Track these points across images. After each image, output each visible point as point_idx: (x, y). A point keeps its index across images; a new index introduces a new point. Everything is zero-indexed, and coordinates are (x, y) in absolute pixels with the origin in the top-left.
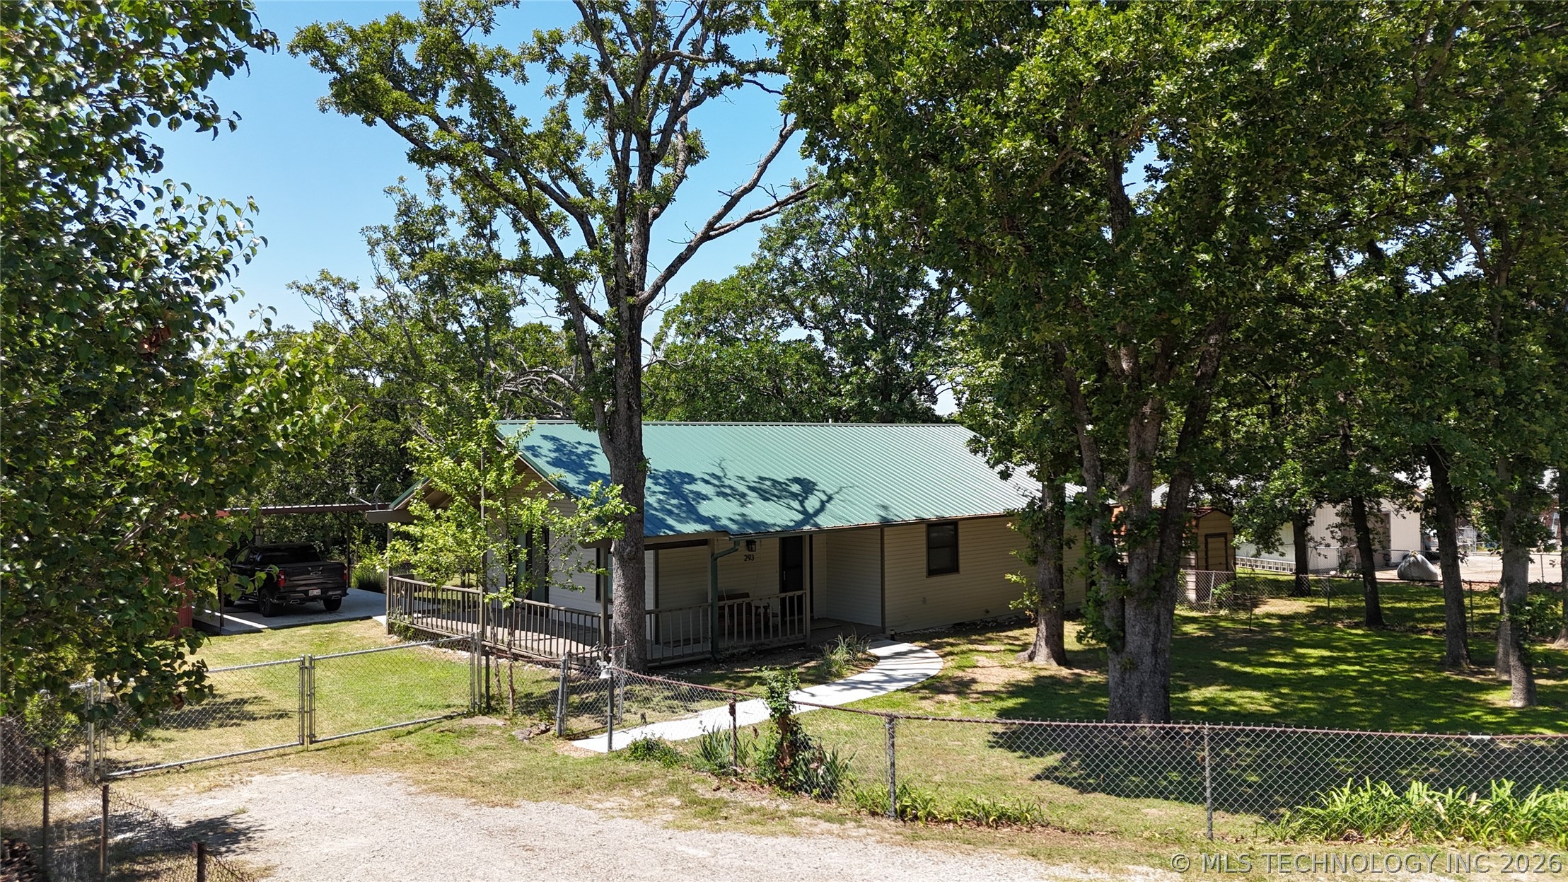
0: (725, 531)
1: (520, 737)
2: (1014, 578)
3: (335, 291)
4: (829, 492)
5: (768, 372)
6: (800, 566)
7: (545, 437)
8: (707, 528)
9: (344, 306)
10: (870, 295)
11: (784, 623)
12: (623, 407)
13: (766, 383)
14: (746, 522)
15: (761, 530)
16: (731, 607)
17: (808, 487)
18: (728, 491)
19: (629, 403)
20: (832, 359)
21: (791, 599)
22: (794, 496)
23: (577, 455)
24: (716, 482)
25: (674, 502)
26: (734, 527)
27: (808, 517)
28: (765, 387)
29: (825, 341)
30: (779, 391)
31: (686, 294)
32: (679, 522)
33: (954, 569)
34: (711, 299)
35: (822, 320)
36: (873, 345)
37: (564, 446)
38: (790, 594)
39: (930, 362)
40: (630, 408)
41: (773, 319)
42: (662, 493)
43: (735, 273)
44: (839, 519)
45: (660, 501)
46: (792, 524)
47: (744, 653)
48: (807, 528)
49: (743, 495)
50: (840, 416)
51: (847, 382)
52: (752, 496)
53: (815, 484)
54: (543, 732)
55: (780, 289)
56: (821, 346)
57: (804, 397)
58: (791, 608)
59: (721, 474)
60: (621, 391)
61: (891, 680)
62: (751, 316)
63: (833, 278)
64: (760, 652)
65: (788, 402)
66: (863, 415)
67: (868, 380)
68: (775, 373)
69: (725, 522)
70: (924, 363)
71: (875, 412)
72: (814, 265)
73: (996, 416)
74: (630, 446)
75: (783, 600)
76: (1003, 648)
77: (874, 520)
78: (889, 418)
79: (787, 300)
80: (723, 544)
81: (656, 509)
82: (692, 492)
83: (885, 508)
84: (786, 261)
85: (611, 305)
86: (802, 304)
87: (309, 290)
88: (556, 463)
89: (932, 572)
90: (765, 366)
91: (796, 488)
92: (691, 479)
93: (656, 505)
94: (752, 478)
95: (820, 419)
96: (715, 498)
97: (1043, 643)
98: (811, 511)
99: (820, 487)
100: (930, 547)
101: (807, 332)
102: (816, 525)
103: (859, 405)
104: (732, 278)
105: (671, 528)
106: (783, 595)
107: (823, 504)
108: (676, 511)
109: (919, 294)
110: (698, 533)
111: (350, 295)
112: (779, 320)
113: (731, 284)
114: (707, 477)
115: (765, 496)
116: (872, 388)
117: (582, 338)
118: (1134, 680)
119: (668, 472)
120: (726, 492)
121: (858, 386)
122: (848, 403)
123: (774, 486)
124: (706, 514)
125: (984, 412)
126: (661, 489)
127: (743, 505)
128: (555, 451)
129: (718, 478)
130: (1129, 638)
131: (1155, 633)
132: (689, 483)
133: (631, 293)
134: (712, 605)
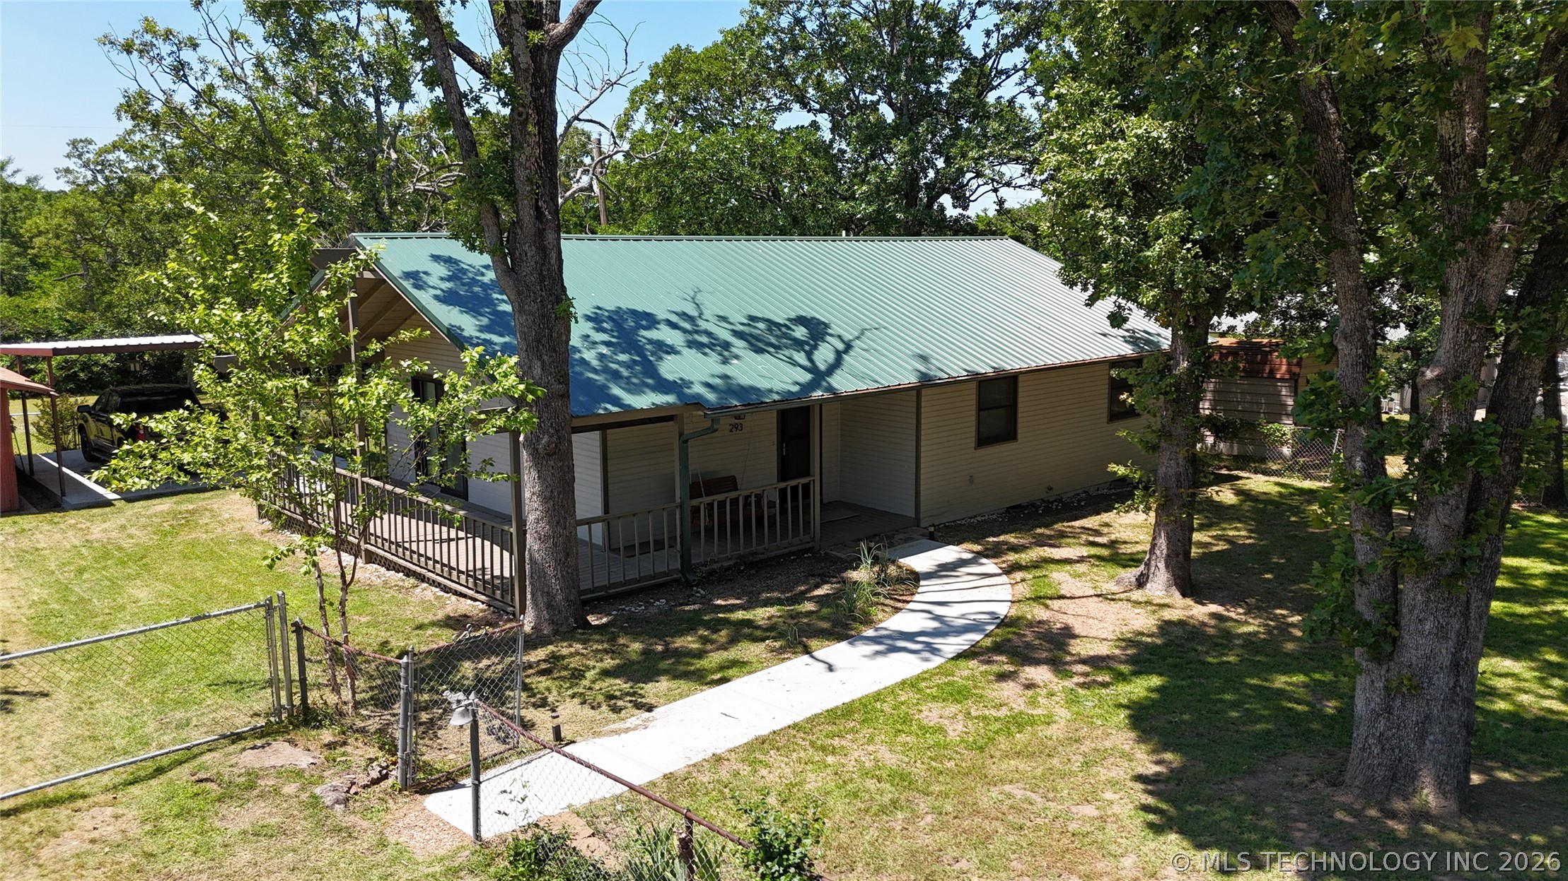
0: (698, 403)
1: (328, 800)
2: (1121, 470)
3: (165, 48)
4: (847, 337)
5: (762, 168)
6: (806, 436)
7: (436, 258)
8: (670, 399)
9: (180, 71)
10: (892, 66)
11: (783, 511)
12: (528, 215)
13: (758, 182)
14: (729, 388)
15: (751, 399)
16: (711, 505)
17: (818, 330)
18: (704, 339)
19: (538, 209)
20: (843, 152)
21: (794, 489)
22: (798, 344)
23: (484, 285)
24: (687, 326)
25: (623, 357)
26: (711, 397)
27: (819, 377)
28: (758, 189)
29: (833, 130)
30: (776, 194)
31: (657, 65)
32: (629, 391)
33: (1010, 434)
34: (688, 71)
35: (832, 102)
36: (897, 130)
37: (464, 271)
38: (793, 483)
39: (971, 154)
40: (539, 216)
41: (768, 100)
42: (607, 344)
43: (720, 38)
44: (862, 378)
45: (601, 357)
46: (795, 389)
47: (728, 569)
48: (818, 394)
49: (727, 346)
50: (853, 227)
51: (863, 182)
52: (739, 345)
53: (827, 326)
54: (375, 782)
55: (778, 59)
56: (827, 136)
57: (808, 201)
58: (795, 500)
59: (694, 313)
60: (523, 188)
61: (947, 630)
62: (740, 95)
63: (845, 44)
64: (751, 565)
65: (787, 207)
66: (881, 226)
67: (890, 179)
68: (771, 171)
69: (698, 389)
70: (964, 156)
71: (898, 221)
72: (821, 26)
73: (1117, 230)
74: (542, 278)
75: (783, 492)
76: (1085, 551)
77: (910, 379)
78: (913, 229)
79: (787, 74)
80: (694, 421)
81: (595, 371)
82: (650, 341)
83: (924, 358)
84: (785, 21)
85: (503, 44)
86: (804, 81)
87: (128, 48)
88: (448, 298)
89: (983, 441)
90: (758, 160)
91: (800, 332)
92: (650, 321)
93: (595, 363)
94: (738, 318)
95: (828, 231)
96: (685, 351)
97: (1162, 565)
98: (822, 367)
99: (834, 329)
100: (981, 408)
101: (811, 117)
102: (830, 389)
103: (878, 212)
104: (716, 45)
105: (616, 401)
106: (783, 485)
107: (839, 355)
108: (625, 373)
109: (955, 65)
110: (657, 407)
111: (187, 55)
112: (776, 102)
113: (713, 54)
114: (674, 319)
115: (757, 345)
116: (894, 189)
117: (453, 99)
118: (1411, 713)
119: (618, 311)
120: (702, 342)
121: (877, 186)
122: (864, 209)
123: (770, 330)
124: (670, 377)
125: (1097, 224)
126: (605, 337)
127: (725, 362)
128: (449, 279)
129: (691, 319)
130: (1408, 639)
131: (1459, 634)
132: (647, 328)
133: (536, 25)
134: (681, 506)
